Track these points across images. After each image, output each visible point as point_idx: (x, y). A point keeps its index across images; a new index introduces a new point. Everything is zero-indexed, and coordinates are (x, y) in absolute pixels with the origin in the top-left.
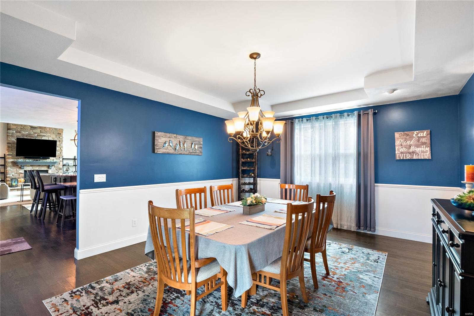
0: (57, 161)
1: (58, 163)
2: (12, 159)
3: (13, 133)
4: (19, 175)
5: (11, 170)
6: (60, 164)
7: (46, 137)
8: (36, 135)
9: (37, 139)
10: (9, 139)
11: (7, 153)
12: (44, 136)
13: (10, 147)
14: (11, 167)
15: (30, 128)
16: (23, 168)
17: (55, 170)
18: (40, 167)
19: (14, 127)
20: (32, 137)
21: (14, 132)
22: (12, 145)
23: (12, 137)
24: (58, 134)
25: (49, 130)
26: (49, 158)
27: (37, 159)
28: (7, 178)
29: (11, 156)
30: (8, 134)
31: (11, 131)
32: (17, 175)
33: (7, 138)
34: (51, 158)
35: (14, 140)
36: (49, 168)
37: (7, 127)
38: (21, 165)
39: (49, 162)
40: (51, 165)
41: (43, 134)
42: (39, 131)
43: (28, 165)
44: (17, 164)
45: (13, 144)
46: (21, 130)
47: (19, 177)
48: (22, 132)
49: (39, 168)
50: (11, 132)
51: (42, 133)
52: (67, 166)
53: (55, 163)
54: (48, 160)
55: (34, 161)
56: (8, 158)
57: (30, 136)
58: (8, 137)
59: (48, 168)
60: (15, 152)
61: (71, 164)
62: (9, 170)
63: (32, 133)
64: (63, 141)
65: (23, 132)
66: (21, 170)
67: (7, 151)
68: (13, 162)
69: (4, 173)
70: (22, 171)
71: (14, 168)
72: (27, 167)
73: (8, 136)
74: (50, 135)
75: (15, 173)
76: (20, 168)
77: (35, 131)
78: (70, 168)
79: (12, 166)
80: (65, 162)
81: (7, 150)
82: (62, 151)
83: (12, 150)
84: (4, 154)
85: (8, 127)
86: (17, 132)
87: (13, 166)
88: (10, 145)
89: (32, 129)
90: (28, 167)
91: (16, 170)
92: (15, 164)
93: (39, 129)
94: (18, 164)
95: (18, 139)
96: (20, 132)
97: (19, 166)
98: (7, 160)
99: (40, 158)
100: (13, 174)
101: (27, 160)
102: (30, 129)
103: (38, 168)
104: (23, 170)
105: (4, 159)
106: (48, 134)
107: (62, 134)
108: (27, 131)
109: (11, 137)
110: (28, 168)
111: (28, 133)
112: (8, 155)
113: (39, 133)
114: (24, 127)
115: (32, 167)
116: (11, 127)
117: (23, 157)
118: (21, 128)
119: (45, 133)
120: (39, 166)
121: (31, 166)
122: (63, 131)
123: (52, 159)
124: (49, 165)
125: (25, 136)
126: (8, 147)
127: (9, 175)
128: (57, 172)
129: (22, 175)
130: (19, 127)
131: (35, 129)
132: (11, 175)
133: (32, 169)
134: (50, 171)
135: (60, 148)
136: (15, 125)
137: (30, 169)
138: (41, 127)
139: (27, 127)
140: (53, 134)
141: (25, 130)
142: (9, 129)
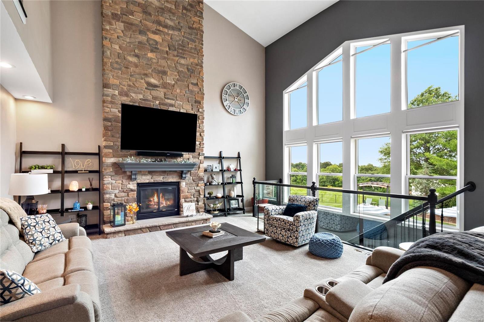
0: (196, 161)
1: (197, 166)
2: (114, 156)
3: (113, 96)
4: (128, 195)
5: (112, 184)
6: (199, 168)
7: (174, 108)
8: (157, 102)
9: (159, 108)
10: (107, 110)
11: (104, 144)
12: (172, 105)
13: (110, 128)
14: (111, 176)
15: (146, 86)
16: (135, 179)
17: (192, 182)
18: (166, 176)
19: (115, 81)
20: (151, 107)
21: (116, 92)
22: (113, 123)
23: (113, 105)
24: (196, 102)
25: (181, 92)
26: (181, 156)
27: (160, 158)
28: (104, 202)
29: (111, 151)
30: (105, 97)
31: (110, 90)
32: (123, 194)
33: (103, 106)
34: (186, 155)
35: (117, 112)
36: (182, 176)
37: (103, 80)
38: (132, 172)
39: (183, 165)
40: (185, 170)
41: (169, 101)
42: (162, 95)
43: (144, 171)
44: (123, 170)
45: (115, 121)
46: (129, 91)
47: (127, 200)
50: (109, 93)
51: (168, 99)
52: (210, 171)
53: (193, 165)
54: (179, 160)
55: (155, 161)
56: (107, 156)
57: (146, 105)
58: (105, 104)
59: (179, 176)
60: (120, 140)
62: (108, 184)
63: (150, 98)
64: (203, 118)
65: (133, 95)
66: (130, 183)
67: (103, 139)
68: (115, 165)
69: (97, 190)
70: (133, 186)
71: (117, 177)
72: (142, 175)
73: (104, 102)
74: (181, 103)
75: (120, 189)
76: (130, 178)
77: (154, 93)
79: (114, 174)
80: (207, 164)
81: (104, 135)
82: (203, 140)
83: (113, 136)
84: (99, 146)
85: (105, 81)
86: (121, 94)
87: (116, 174)
88: (110, 123)
89: (149, 88)
90: (145, 175)
91: (121, 182)
92: (119, 169)
93: (161, 90)
94: (125, 168)
95: (125, 108)
96: (127, 95)
97: (128, 174)
98: (104, 159)
99: (165, 155)
100: (117, 191)
101: (144, 160)
102: (146, 88)
103: (162, 177)
104: (135, 182)
105: (98, 156)
106: (179, 102)
107: (203, 103)
108: (140, 93)
109: (110, 106)
110: (144, 177)
111: (141, 97)
112: (106, 147)
113: (163, 98)
114: (135, 83)
115: (151, 176)
117: (133, 152)
118: (129, 86)
119: (173, 99)
120: (165, 172)
121: (150, 173)
122: (205, 97)
123: (187, 157)
124: (182, 171)
125: (137, 104)
126: (106, 128)
127: (107, 196)
128: (195, 185)
129: (134, 194)
130: (124, 83)
131: (155, 89)
132: (113, 196)
133: (152, 181)
134: (183, 184)
135: (200, 134)
136: (118, 78)
137: (147, 181)
138: (165, 86)
139: (141, 82)
140: (188, 103)
141: (136, 89)
142: (106, 86)
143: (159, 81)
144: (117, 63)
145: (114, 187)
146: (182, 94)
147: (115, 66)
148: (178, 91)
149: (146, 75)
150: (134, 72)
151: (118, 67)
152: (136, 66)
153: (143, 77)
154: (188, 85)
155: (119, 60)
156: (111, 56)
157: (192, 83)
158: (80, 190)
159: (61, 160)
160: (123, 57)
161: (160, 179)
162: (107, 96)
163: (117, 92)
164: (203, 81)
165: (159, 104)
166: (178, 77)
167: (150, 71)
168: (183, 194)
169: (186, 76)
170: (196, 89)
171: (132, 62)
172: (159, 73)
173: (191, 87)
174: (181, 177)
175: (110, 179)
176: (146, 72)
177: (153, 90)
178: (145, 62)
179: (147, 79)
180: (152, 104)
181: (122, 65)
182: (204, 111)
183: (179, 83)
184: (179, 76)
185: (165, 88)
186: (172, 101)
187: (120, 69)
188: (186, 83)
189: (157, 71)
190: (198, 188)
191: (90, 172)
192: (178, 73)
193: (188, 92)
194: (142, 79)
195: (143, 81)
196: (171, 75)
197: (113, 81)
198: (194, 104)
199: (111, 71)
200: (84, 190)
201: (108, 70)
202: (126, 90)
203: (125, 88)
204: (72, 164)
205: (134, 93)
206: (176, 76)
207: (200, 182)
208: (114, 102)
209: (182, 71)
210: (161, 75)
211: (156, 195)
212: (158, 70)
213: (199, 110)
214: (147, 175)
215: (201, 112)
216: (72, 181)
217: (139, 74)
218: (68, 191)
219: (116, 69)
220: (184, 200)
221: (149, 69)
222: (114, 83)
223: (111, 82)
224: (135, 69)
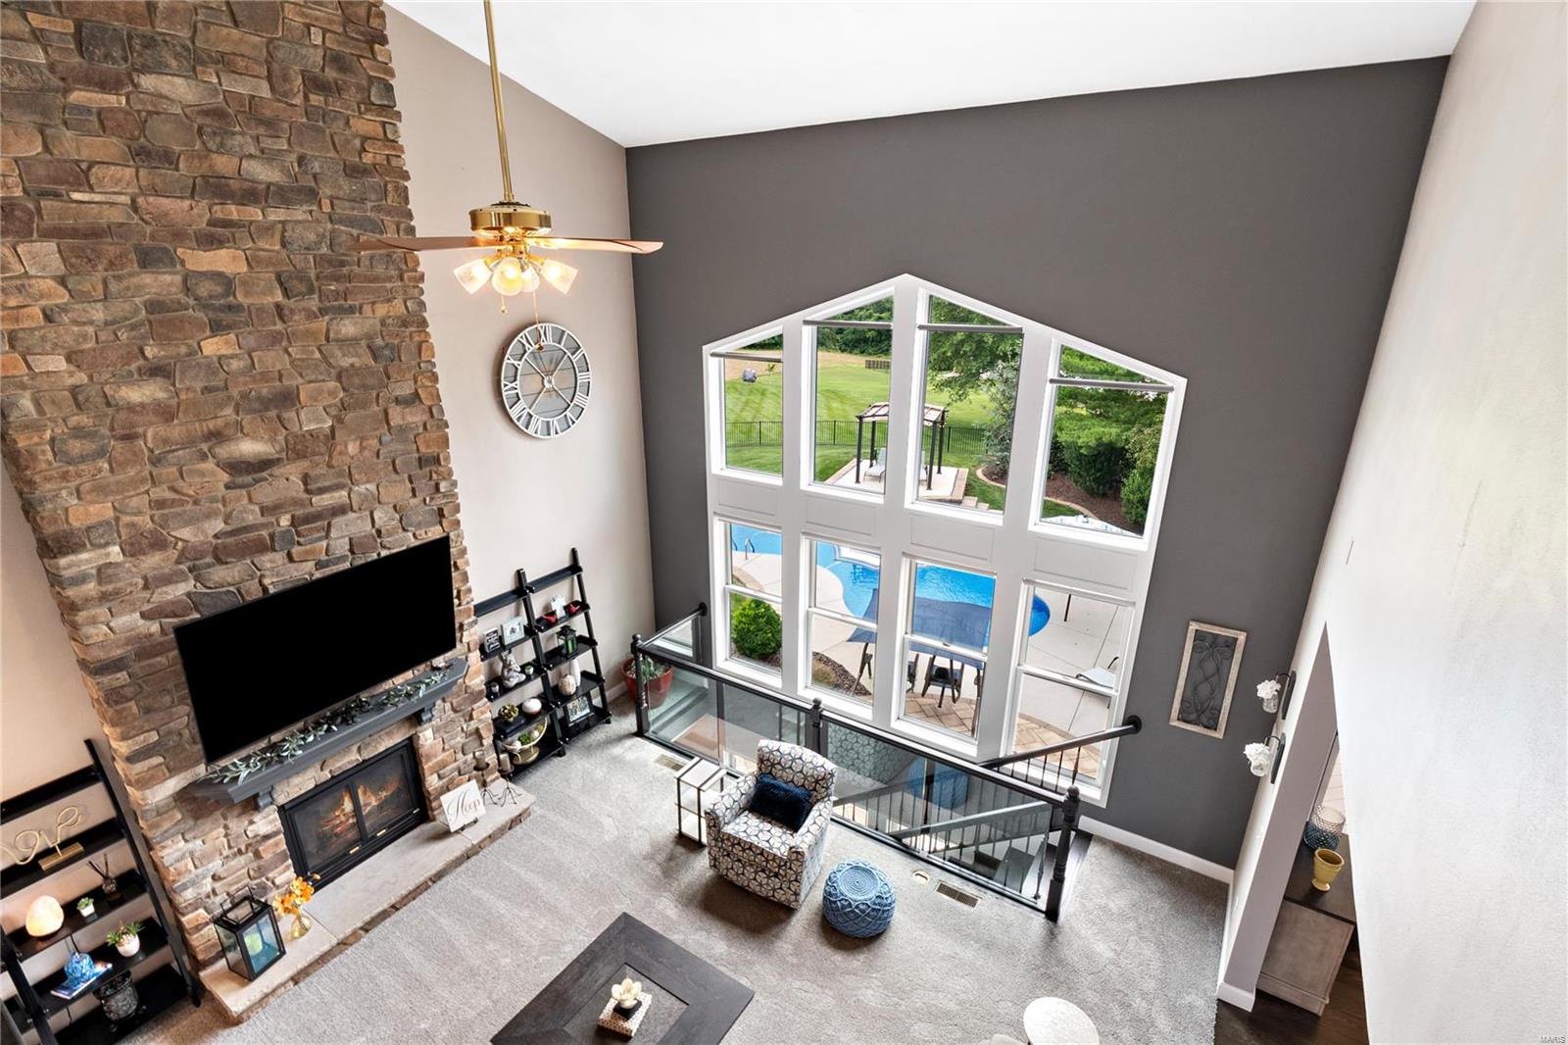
1: (461, 668)
2: (173, 771)
3: (103, 573)
4: (258, 856)
5: (192, 853)
7: (351, 515)
8: (285, 520)
10: (98, 633)
11: (122, 748)
12: (338, 508)
13: (129, 692)
14: (185, 834)
15: (225, 477)
16: (271, 800)
17: (453, 715)
19: (94, 508)
21: (115, 552)
22: (136, 667)
23: (114, 605)
24: (422, 462)
25: (362, 449)
28: (181, 913)
29: (158, 760)
30: (68, 591)
31: (84, 556)
32: (240, 861)
33: (74, 626)
36: (420, 719)
40: (428, 703)
41: (326, 500)
42: (296, 488)
44: (218, 797)
45: (140, 656)
46: (164, 523)
47: (258, 868)
48: (175, 533)
50: (84, 568)
51: (322, 491)
56: (148, 782)
62: (178, 855)
63: (253, 516)
64: (457, 509)
65: (185, 533)
66: (257, 818)
68: (183, 797)
70: (267, 822)
71: (206, 825)
72: (290, 777)
74: (372, 487)
75: (226, 852)
76: (251, 808)
77: (266, 493)
79: (191, 822)
82: (465, 578)
83: (148, 710)
84: (89, 743)
85: (47, 530)
86: (133, 550)
87: (196, 818)
88: (123, 675)
89: (240, 480)
90: (299, 773)
91: (220, 831)
92: (202, 800)
93: (289, 468)
96: (159, 544)
97: (242, 801)
98: (137, 794)
100: (216, 864)
102: (228, 487)
103: (354, 749)
104: (270, 808)
106: (362, 488)
107: (447, 459)
108: (208, 516)
109: (102, 612)
110: (297, 781)
111: (219, 525)
112: (132, 757)
113: (304, 495)
114: (180, 484)
116: (76, 524)
118: (160, 504)
119: (338, 487)
121: (314, 758)
124: (421, 710)
125: (209, 559)
127: (189, 895)
128: (462, 719)
129: (277, 844)
130: (134, 502)
131: (265, 474)
132: (208, 887)
133: (326, 775)
134: (427, 737)
135: (455, 564)
136: (101, 490)
137: (310, 785)
138: (298, 448)
139: (202, 474)
140: (394, 476)
141: (189, 507)
142: (60, 545)
143: (273, 440)
144: (79, 433)
145: (202, 856)
146: (366, 453)
147: (76, 447)
148: (351, 448)
149: (217, 436)
150: (166, 441)
151: (90, 446)
152: (166, 413)
153: (205, 447)
154: (386, 412)
155: (84, 420)
156: (40, 411)
157: (397, 401)
160: (100, 400)
161: (349, 758)
162: (82, 579)
163: (117, 549)
164: (435, 378)
165: (293, 524)
166: (342, 394)
167: (229, 411)
168: (430, 764)
169: (371, 381)
170: (415, 417)
171: (143, 405)
172: (267, 409)
173: (397, 416)
174: (418, 722)
175: (181, 844)
176: (211, 425)
177: (257, 481)
178: (199, 385)
179: (224, 451)
180: (265, 533)
181: (105, 431)
182: (454, 483)
183: (349, 417)
184: (344, 389)
185: (300, 455)
186: (336, 494)
187: (101, 453)
188: (376, 408)
189: (256, 405)
190: (473, 725)
192: (339, 378)
193: (387, 438)
194: (203, 457)
195: (209, 465)
196: (314, 396)
197: (83, 513)
198: (418, 471)
199: (65, 477)
201: (48, 479)
202: (150, 525)
203: (145, 522)
205: (187, 523)
206: (332, 393)
207: (475, 706)
208: (117, 593)
209: (352, 365)
210: (273, 413)
212: (259, 398)
213: (437, 488)
215: (443, 493)
217: (190, 442)
219: (83, 459)
220: (435, 776)
221: (221, 406)
222: (93, 520)
223: (77, 522)
224: (163, 430)
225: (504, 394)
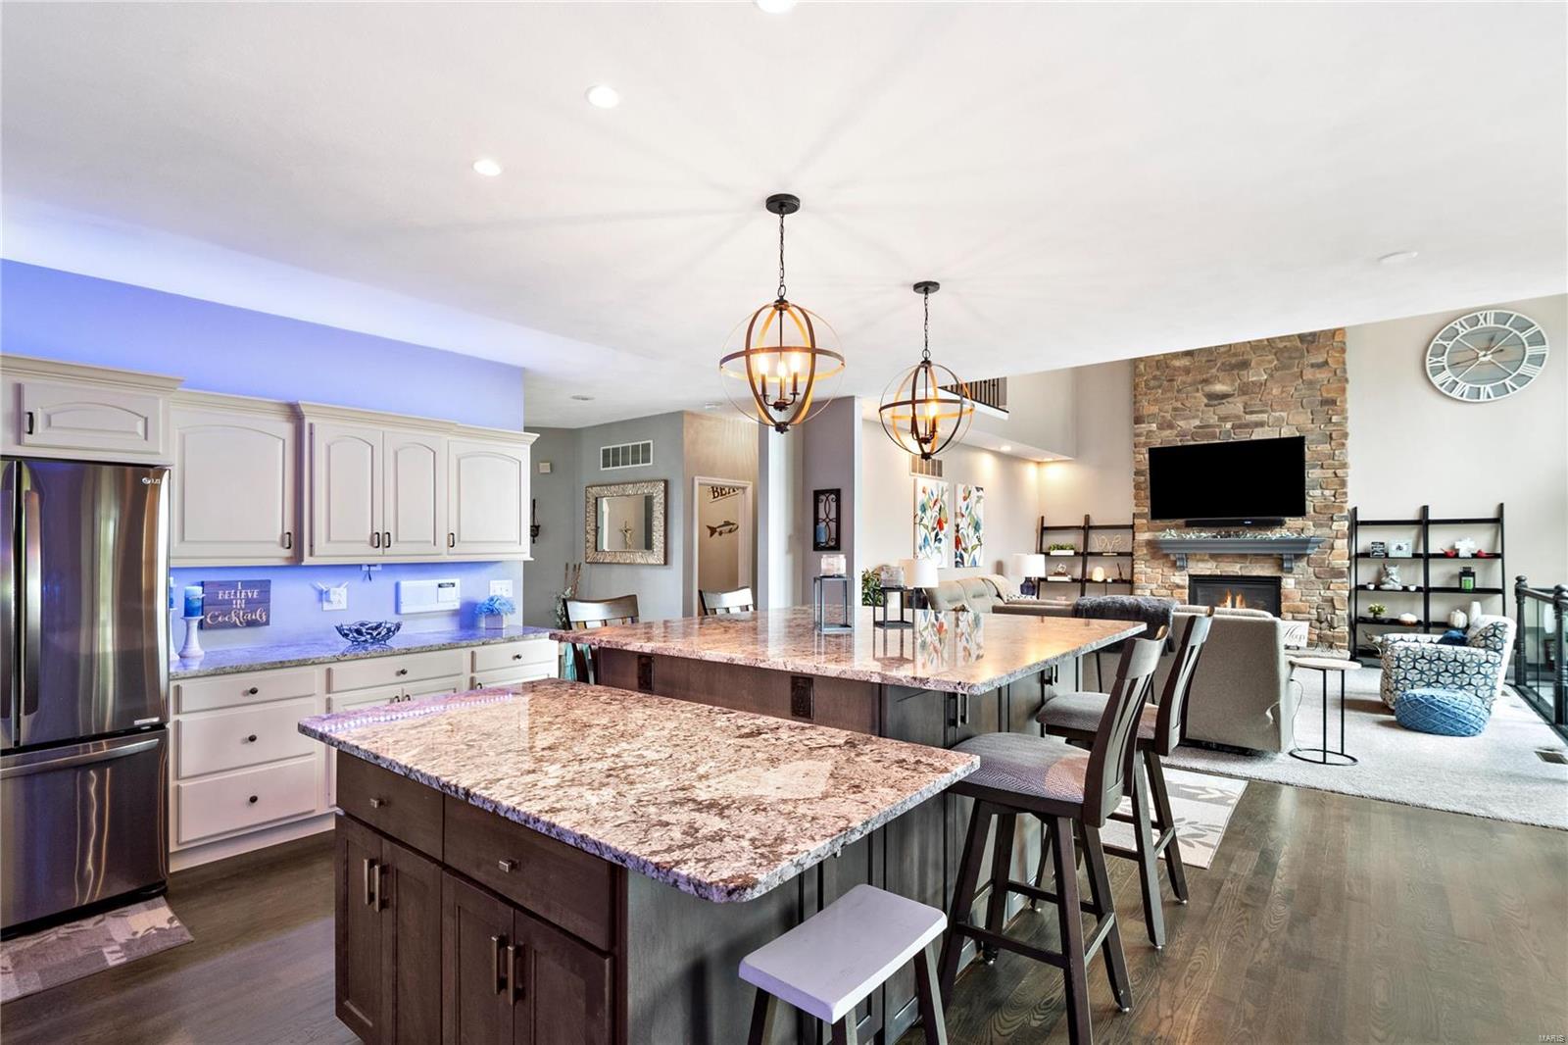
0: (1319, 533)
1: (1327, 545)
2: (1149, 530)
4: (1172, 594)
5: (1146, 574)
6: (1332, 548)
7: (1266, 428)
8: (1229, 426)
9: (1231, 440)
10: (1139, 457)
11: (1136, 510)
12: (1261, 424)
13: (1143, 486)
14: (1146, 561)
15: (1206, 401)
16: (1184, 567)
17: (1314, 578)
19: (1152, 408)
20: (1215, 437)
21: (1154, 426)
24: (1323, 403)
25: (1282, 392)
26: (1281, 524)
29: (1143, 521)
30: (1136, 438)
31: (1143, 425)
32: (1164, 592)
33: (1133, 453)
34: (1290, 521)
35: (1146, 458)
36: (1283, 565)
37: (1134, 413)
38: (1175, 555)
40: (1288, 554)
41: (1254, 418)
42: (1239, 409)
43: (1200, 555)
44: (1162, 552)
46: (1174, 417)
48: (1178, 423)
49: (1241, 568)
50: (1142, 430)
51: (1252, 413)
52: (1379, 557)
53: (1311, 543)
54: (1276, 534)
56: (1140, 529)
57: (1206, 436)
58: (1137, 449)
59: (1277, 565)
61: (1399, 548)
62: (1141, 573)
63: (1214, 420)
64: (1345, 435)
65: (1181, 423)
66: (1178, 574)
67: (1135, 503)
68: (1151, 544)
69: (1128, 582)
70: (1181, 579)
71: (1156, 563)
72: (1198, 561)
73: (1136, 445)
74: (1284, 414)
75: (1159, 582)
76: (1177, 566)
77: (1226, 409)
78: (1393, 570)
79: (1148, 558)
80: (1365, 540)
81: (1136, 497)
82: (1344, 484)
84: (1132, 515)
85: (1137, 413)
86: (1161, 428)
87: (1153, 559)
89: (1212, 403)
90: (1203, 561)
91: (1161, 571)
92: (1156, 550)
93: (1238, 399)
94: (1164, 549)
95: (1155, 455)
96: (1171, 426)
97: (1172, 558)
98: (1137, 534)
99: (1240, 524)
100: (1154, 586)
101: (1192, 535)
102: (1206, 405)
103: (1238, 566)
104: (1185, 572)
105: (1131, 530)
106: (1277, 414)
107: (1344, 401)
108: (1193, 418)
110: (1201, 565)
111: (1197, 423)
112: (1138, 516)
113: (1242, 413)
114: (1185, 401)
115: (1215, 564)
116: (1145, 413)
117: (1181, 521)
118: (1175, 409)
119: (1264, 412)
120: (1244, 556)
121: (1213, 557)
122: (1349, 387)
123: (1290, 528)
124: (1281, 556)
125: (1188, 437)
126: (1139, 486)
128: (1321, 586)
129: (1183, 592)
130: (1167, 407)
131: (1224, 401)
132: (1148, 592)
133: (1218, 572)
134: (1288, 583)
135: (1335, 473)
136: (1156, 401)
137: (1208, 573)
138: (1244, 390)
139: (1195, 398)
140: (1301, 409)
141: (1187, 412)
142: (1138, 420)
143: (1232, 384)
144: (1155, 378)
145: (1150, 578)
146: (1284, 395)
147: (1152, 383)
148: (1275, 392)
149: (1206, 381)
150: (1184, 383)
151: (1157, 383)
152: (1187, 371)
153: (1200, 386)
154: (1302, 372)
155: (1158, 373)
156: (1145, 370)
157: (1312, 366)
158: (1105, 581)
159: (1082, 537)
160: (1164, 365)
161: (1235, 569)
162: (1140, 435)
163: (1155, 425)
164: (1344, 354)
165: (1232, 428)
166: (1276, 362)
167: (1214, 371)
168: (1288, 604)
169: (1296, 355)
170: (1322, 375)
171: (1179, 367)
173: (1308, 374)
174: (1281, 568)
175: (1143, 566)
176: (1204, 376)
177: (1220, 404)
178: (1204, 359)
179: (1208, 389)
180: (1217, 430)
181: (1164, 378)
182: (1346, 418)
183: (1277, 374)
184: (1278, 360)
185: (1245, 393)
186: (1260, 415)
187: (1160, 387)
188: (1296, 370)
190: (1329, 594)
191: (1120, 554)
192: (1275, 354)
193: (1300, 387)
194: (1198, 390)
195: (1199, 395)
196: (1259, 364)
197: (1148, 409)
198: (1319, 408)
199: (1147, 394)
200: (1110, 580)
201: (1142, 394)
202: (1170, 418)
203: (1168, 416)
204: (1097, 543)
205: (1184, 419)
206: (1270, 362)
207: (1334, 580)
208: (1150, 443)
209: (1285, 347)
210: (1235, 372)
211: (1229, 598)
212: (1230, 364)
213: (1330, 419)
214: (1207, 561)
215: (1335, 424)
216: (1095, 567)
217: (1194, 383)
218: (1090, 581)
219: (1154, 388)
220: (1291, 615)
221: (1211, 368)
222: (1150, 412)
223: (1145, 412)
224: (1184, 378)
225: (1428, 366)
